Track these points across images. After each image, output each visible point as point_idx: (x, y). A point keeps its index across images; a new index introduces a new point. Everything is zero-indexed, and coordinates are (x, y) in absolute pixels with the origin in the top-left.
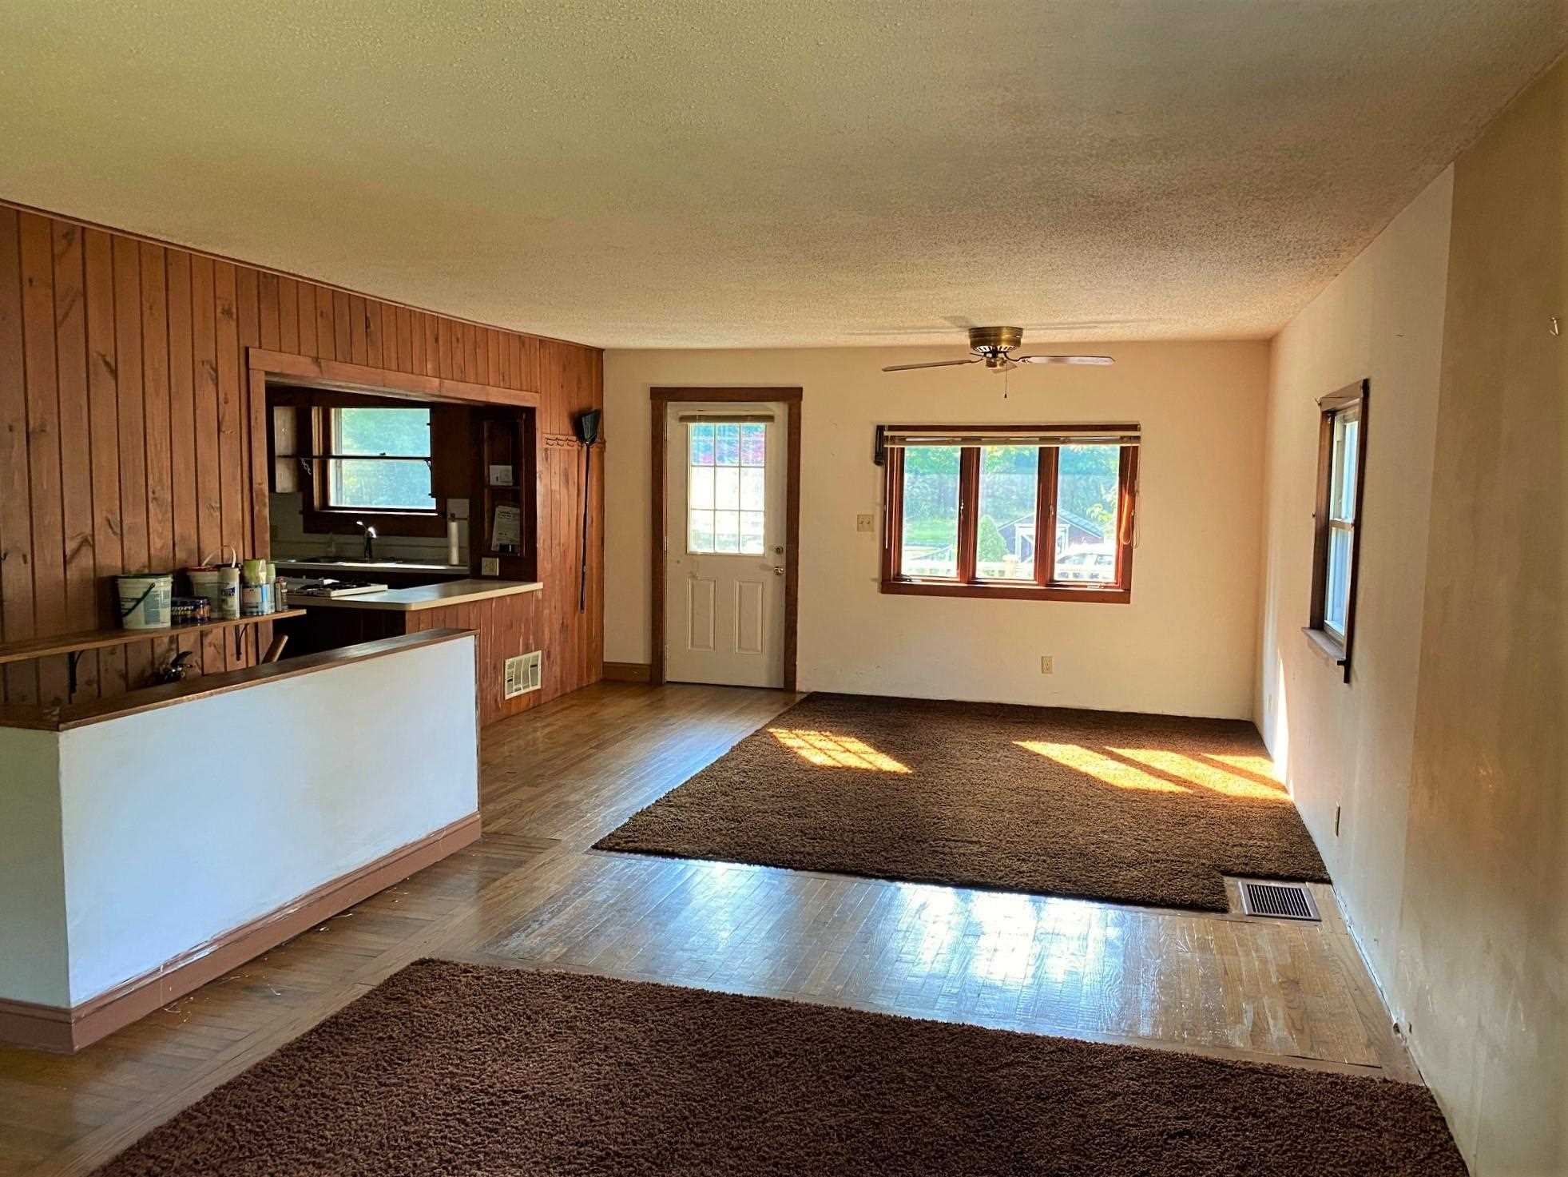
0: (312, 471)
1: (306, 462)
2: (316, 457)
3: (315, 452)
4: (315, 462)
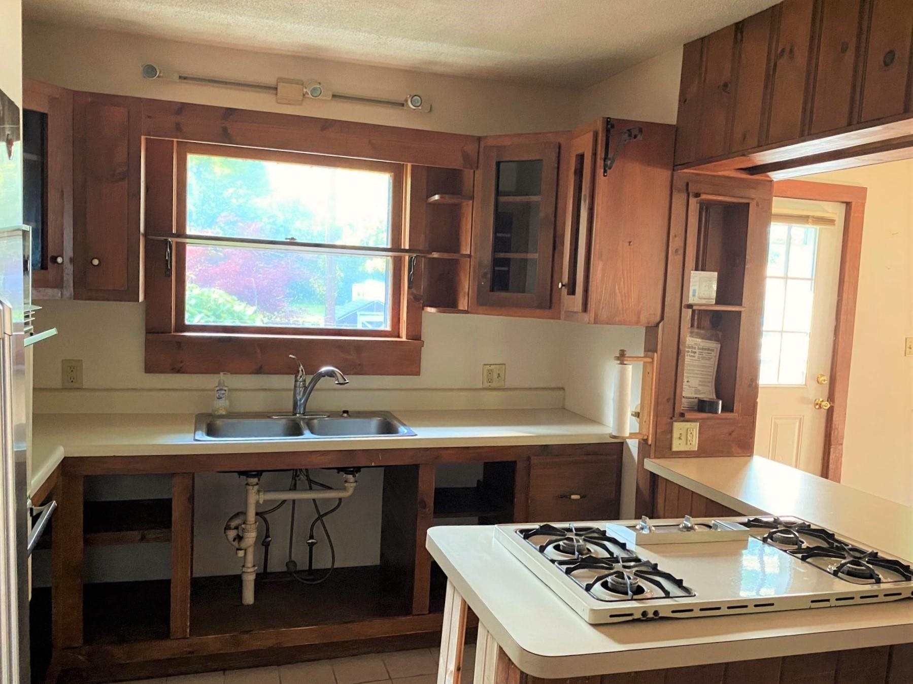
0: (171, 264)
4: (174, 245)
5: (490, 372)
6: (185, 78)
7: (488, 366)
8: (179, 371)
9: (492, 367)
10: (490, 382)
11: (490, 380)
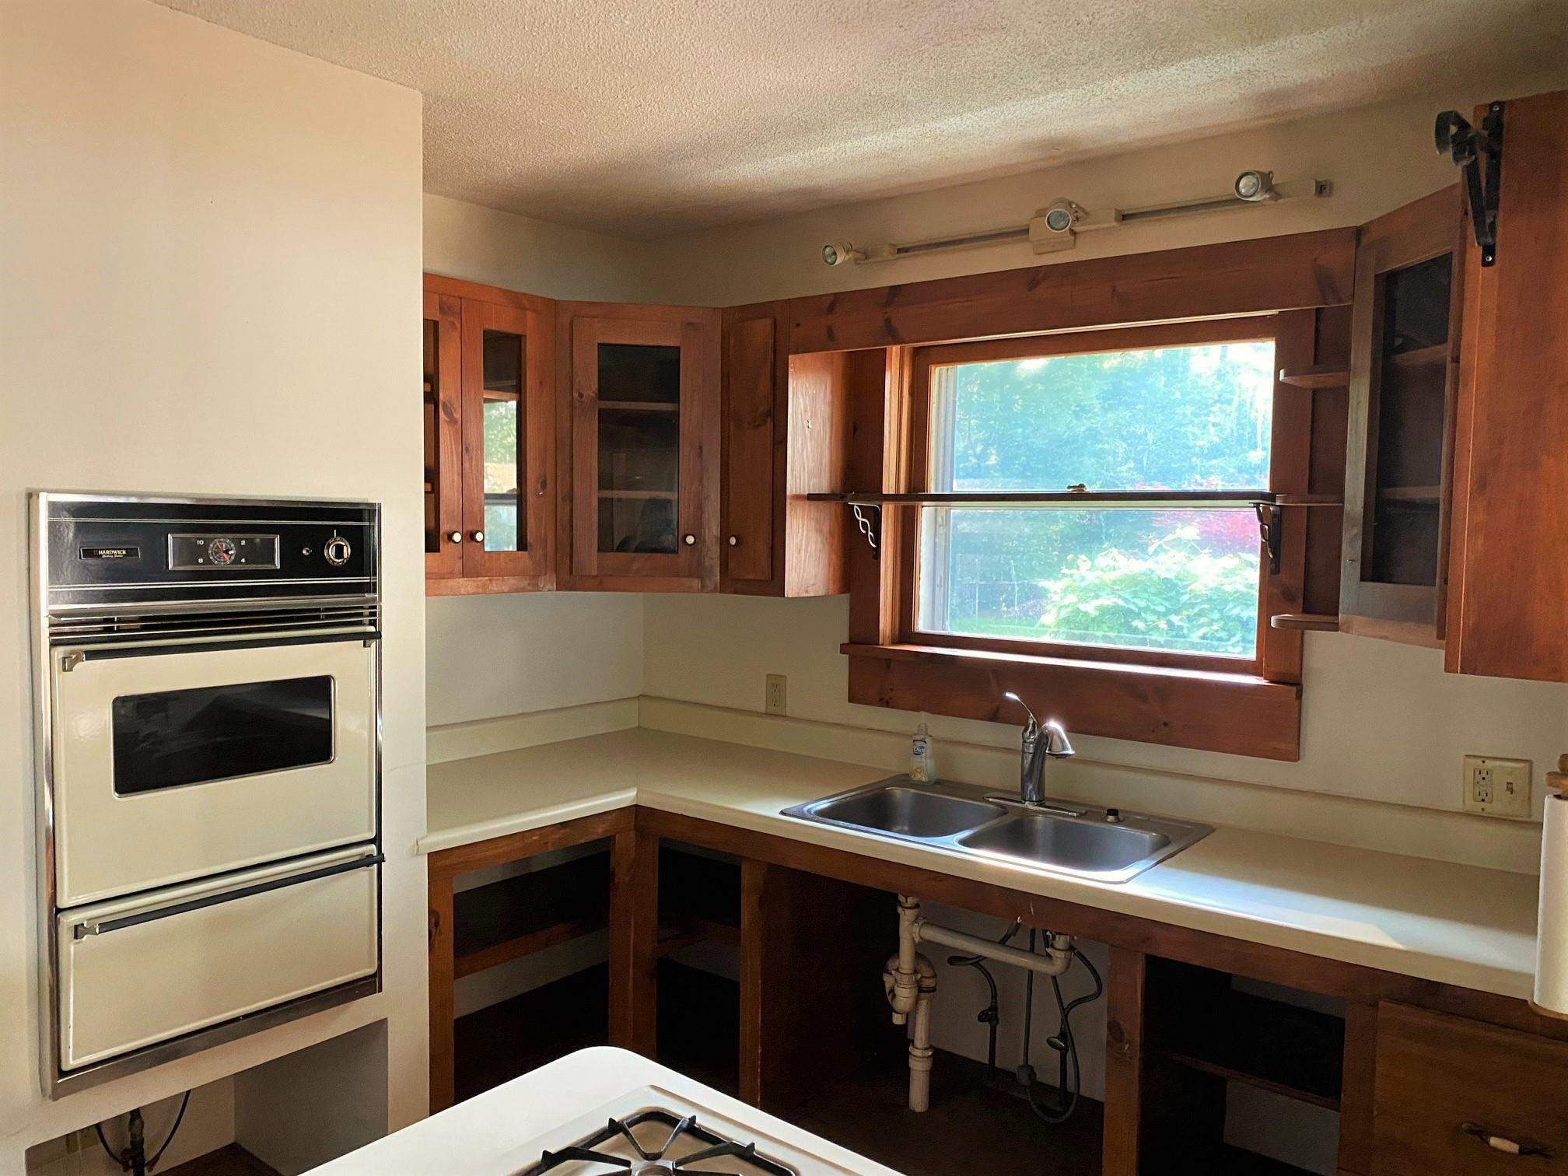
0: (877, 539)
1: (865, 511)
2: (889, 498)
3: (889, 486)
4: (888, 511)
5: (1482, 776)
6: (906, 250)
7: (1479, 761)
8: (886, 703)
9: (1489, 764)
10: (1483, 800)
11: (1483, 796)
